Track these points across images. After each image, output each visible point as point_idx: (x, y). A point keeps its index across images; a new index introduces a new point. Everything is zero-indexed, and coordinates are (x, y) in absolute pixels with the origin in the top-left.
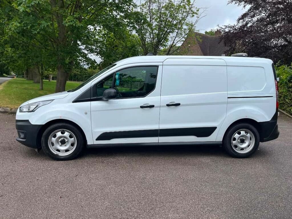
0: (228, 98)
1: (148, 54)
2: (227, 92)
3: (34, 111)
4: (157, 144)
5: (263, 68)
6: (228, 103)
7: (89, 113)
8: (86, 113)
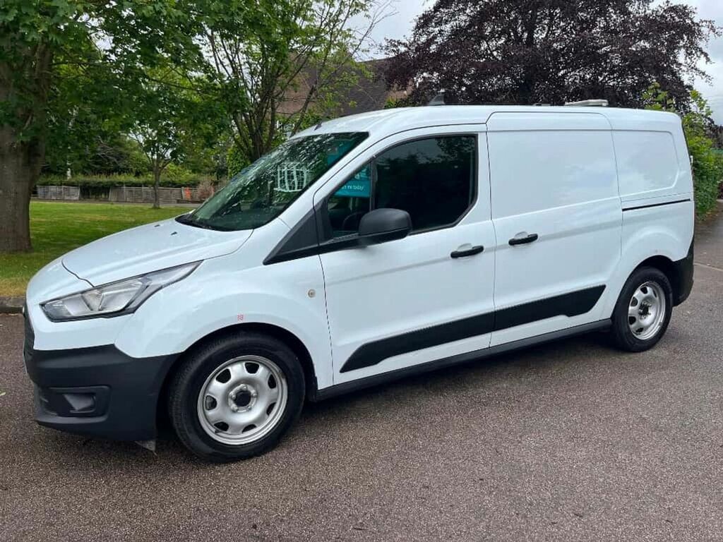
0: (624, 210)
1: (432, 102)
2: (618, 197)
3: (134, 311)
4: (488, 353)
5: (670, 133)
6: (623, 222)
7: (319, 293)
8: (311, 294)
